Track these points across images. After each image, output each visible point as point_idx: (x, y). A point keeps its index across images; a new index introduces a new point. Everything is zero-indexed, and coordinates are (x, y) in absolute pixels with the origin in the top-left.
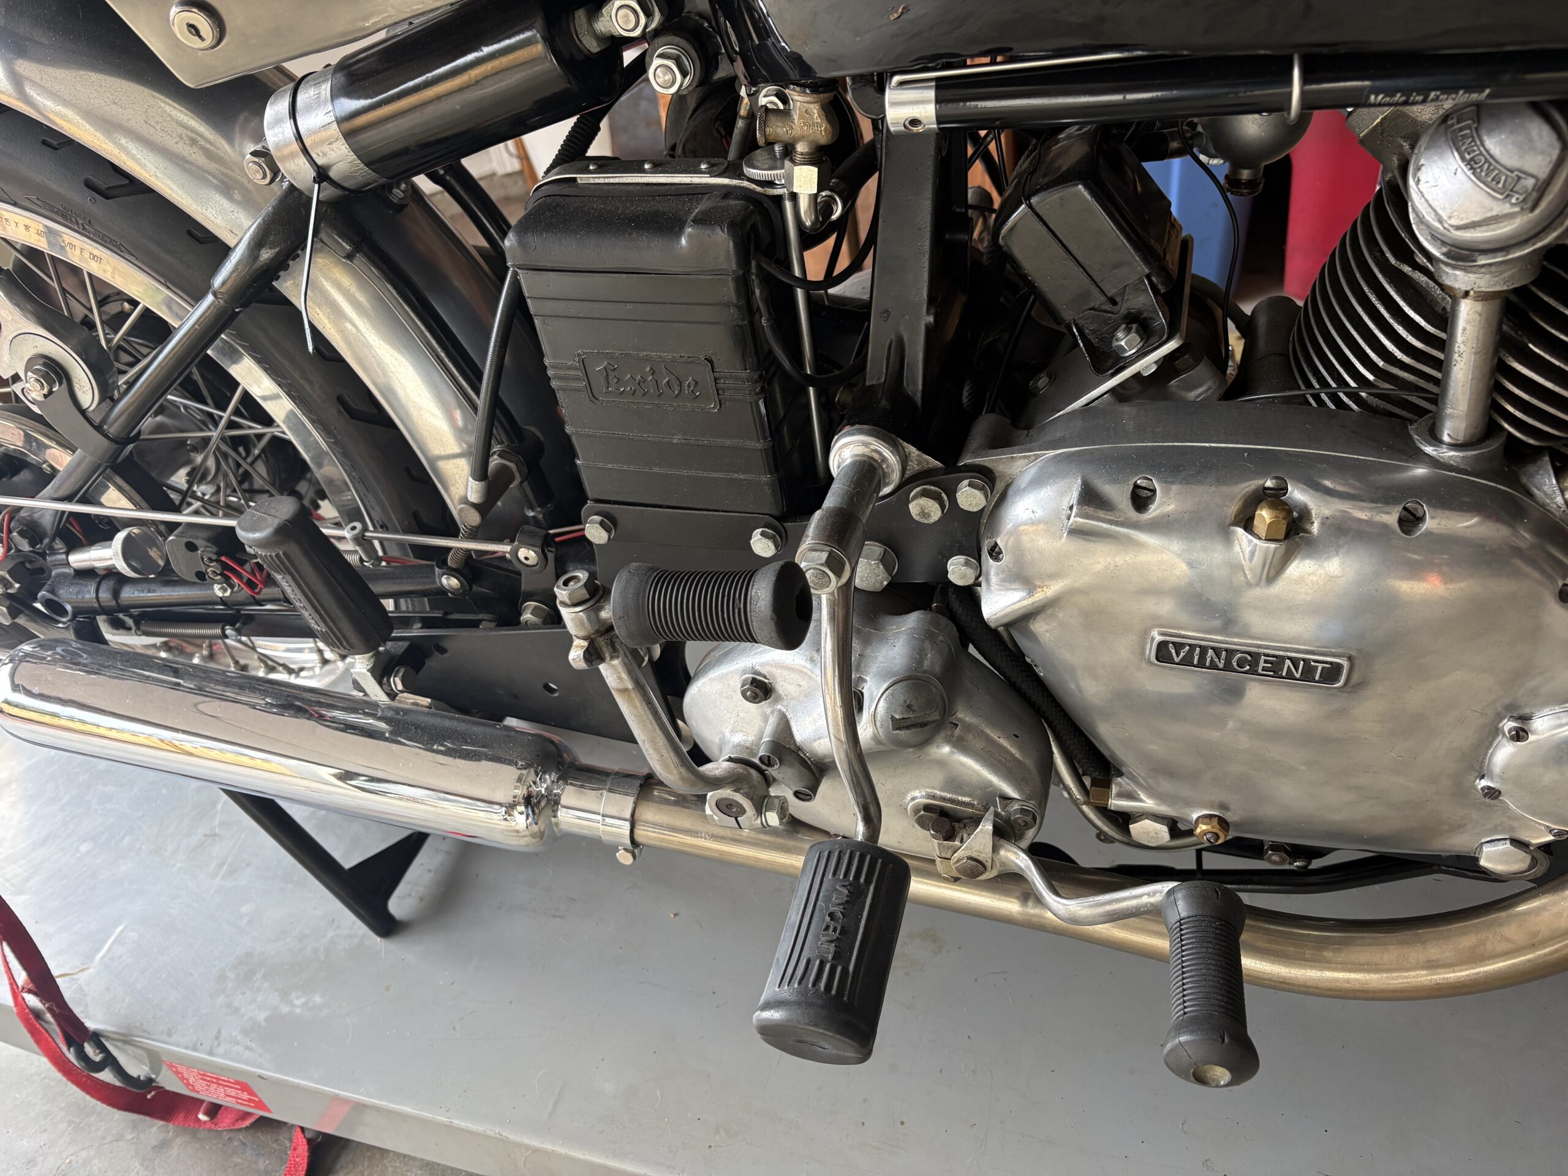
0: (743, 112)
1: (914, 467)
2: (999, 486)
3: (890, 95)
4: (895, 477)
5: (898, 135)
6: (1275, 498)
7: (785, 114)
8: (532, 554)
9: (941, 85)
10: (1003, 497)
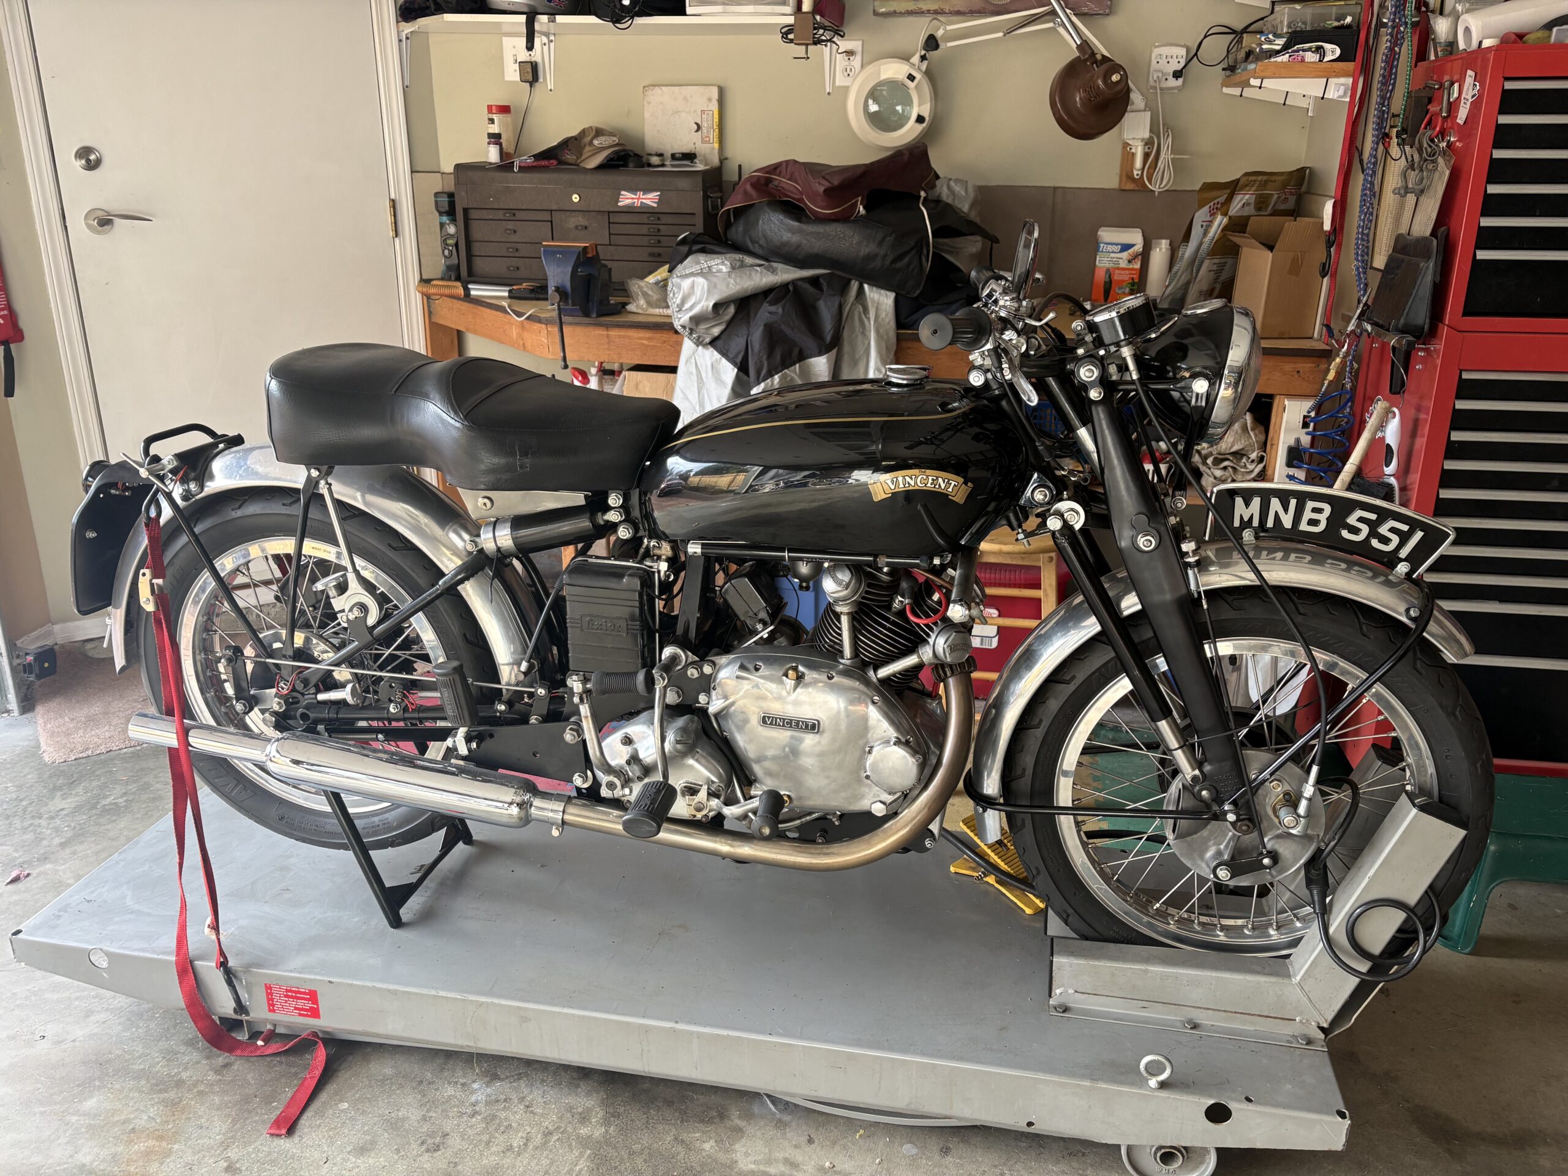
0: (644, 546)
1: (690, 660)
2: (717, 667)
3: (689, 545)
4: (683, 663)
5: (690, 556)
6: (795, 669)
7: (659, 548)
8: (543, 692)
9: (703, 544)
10: (718, 671)
